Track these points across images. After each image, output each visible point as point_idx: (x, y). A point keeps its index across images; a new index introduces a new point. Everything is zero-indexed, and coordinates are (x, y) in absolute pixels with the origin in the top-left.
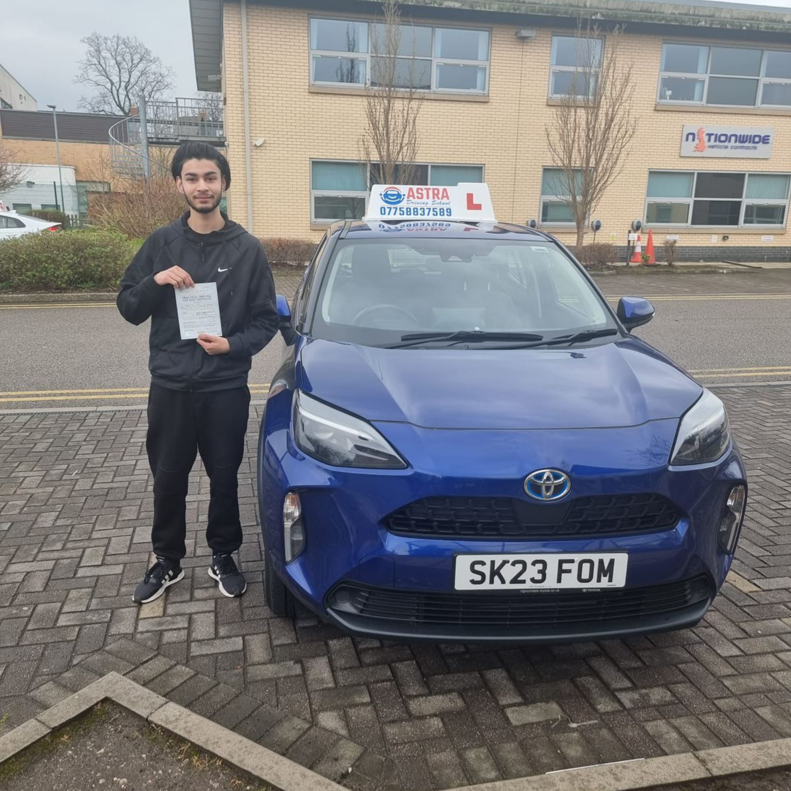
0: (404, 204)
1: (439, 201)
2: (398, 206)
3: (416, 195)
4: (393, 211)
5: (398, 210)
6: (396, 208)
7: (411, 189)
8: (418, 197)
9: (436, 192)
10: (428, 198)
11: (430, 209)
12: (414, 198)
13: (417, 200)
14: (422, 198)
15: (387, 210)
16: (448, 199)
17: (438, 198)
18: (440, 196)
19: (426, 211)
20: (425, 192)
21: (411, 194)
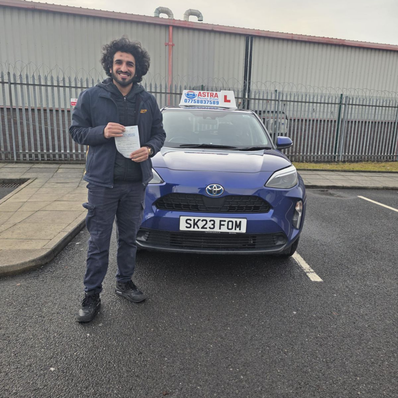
0: (196, 98)
1: (213, 98)
2: (193, 99)
3: (202, 95)
4: (191, 101)
5: (193, 101)
6: (192, 100)
7: (200, 93)
8: (203, 96)
9: (212, 94)
10: (208, 96)
11: (208, 101)
12: (201, 96)
13: (202, 97)
14: (205, 96)
15: (188, 101)
16: (217, 97)
17: (213, 97)
18: (214, 96)
19: (207, 102)
20: (206, 94)
21: (200, 94)
